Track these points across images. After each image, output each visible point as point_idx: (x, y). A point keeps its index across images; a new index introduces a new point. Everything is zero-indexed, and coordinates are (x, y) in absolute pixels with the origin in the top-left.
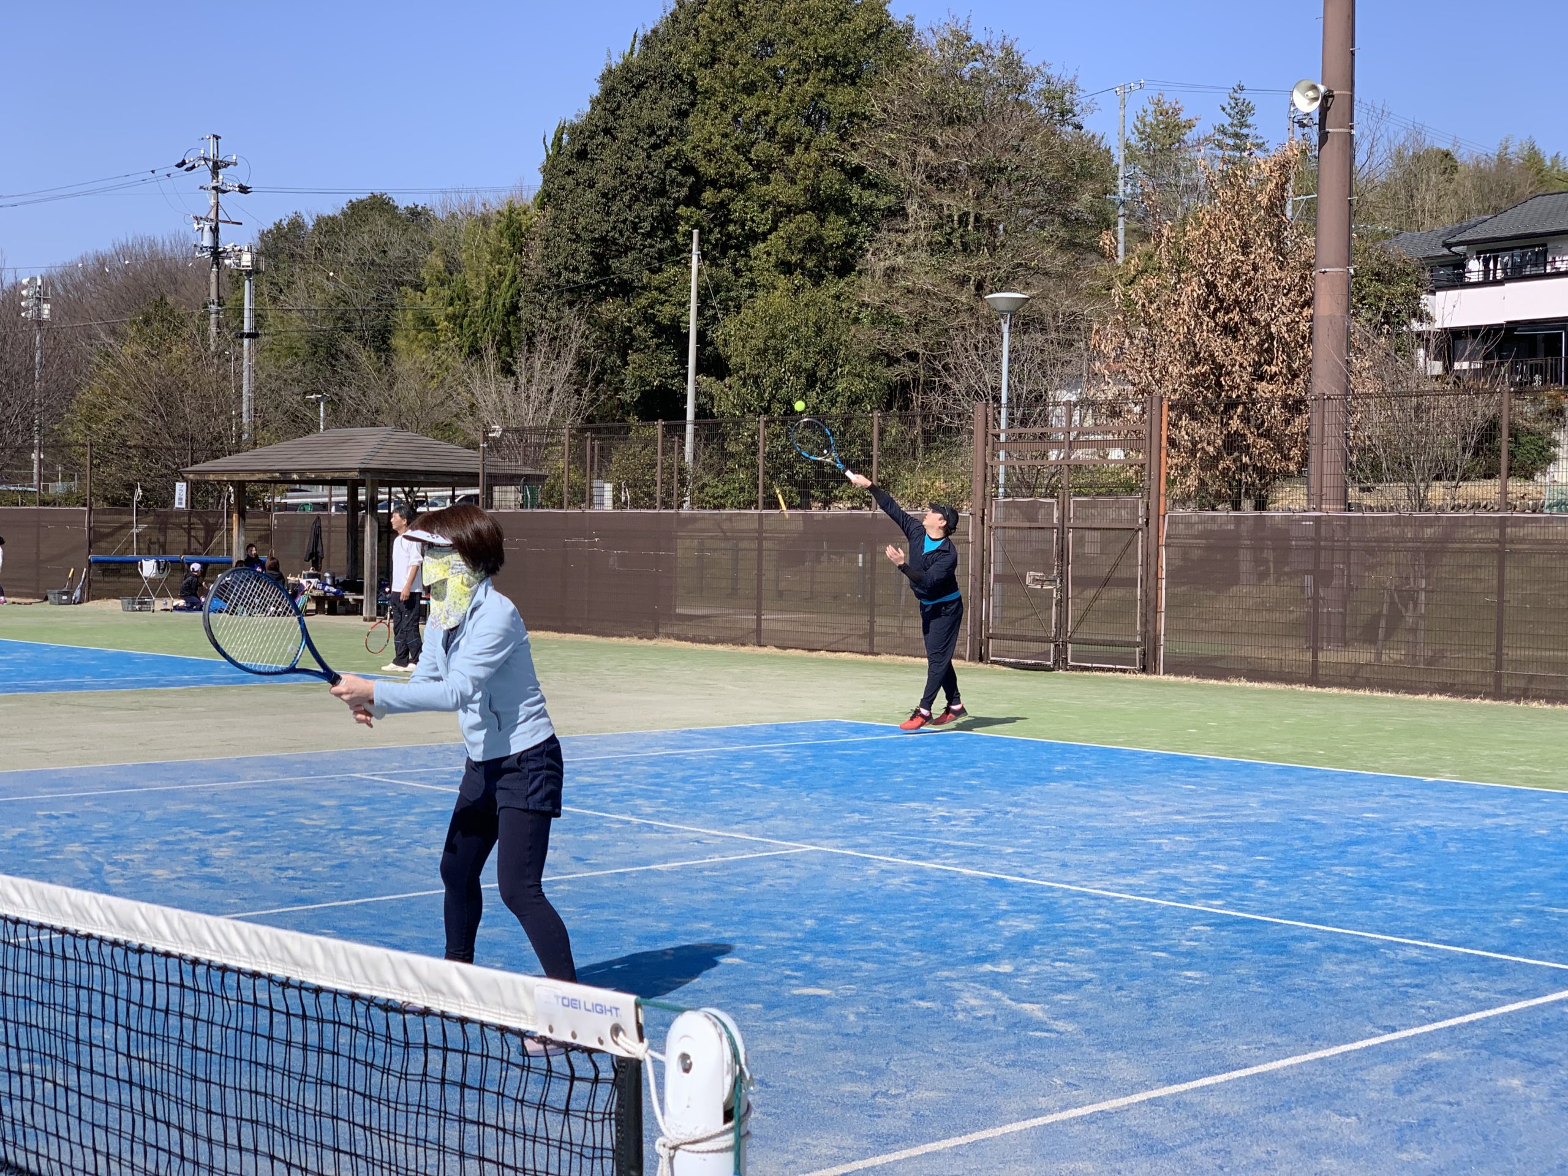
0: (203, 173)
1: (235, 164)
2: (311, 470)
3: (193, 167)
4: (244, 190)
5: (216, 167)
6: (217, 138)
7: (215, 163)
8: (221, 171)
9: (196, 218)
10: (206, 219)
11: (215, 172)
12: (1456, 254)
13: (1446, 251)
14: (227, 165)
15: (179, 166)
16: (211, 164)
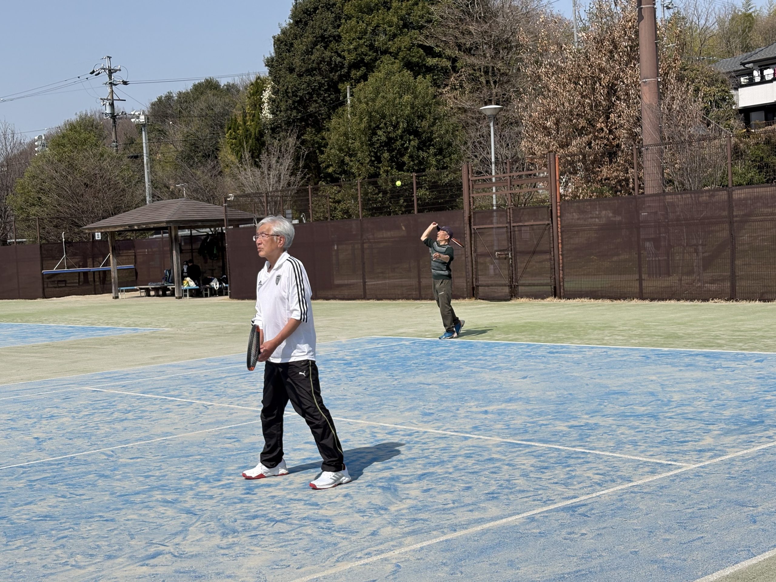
1: (120, 70)
2: (143, 224)
3: (99, 73)
4: (125, 83)
5: (111, 72)
6: (110, 58)
7: (110, 70)
8: (114, 75)
9: (101, 99)
10: (107, 99)
11: (110, 76)
12: (748, 68)
13: (742, 67)
14: (116, 71)
15: (92, 73)
16: (107, 71)
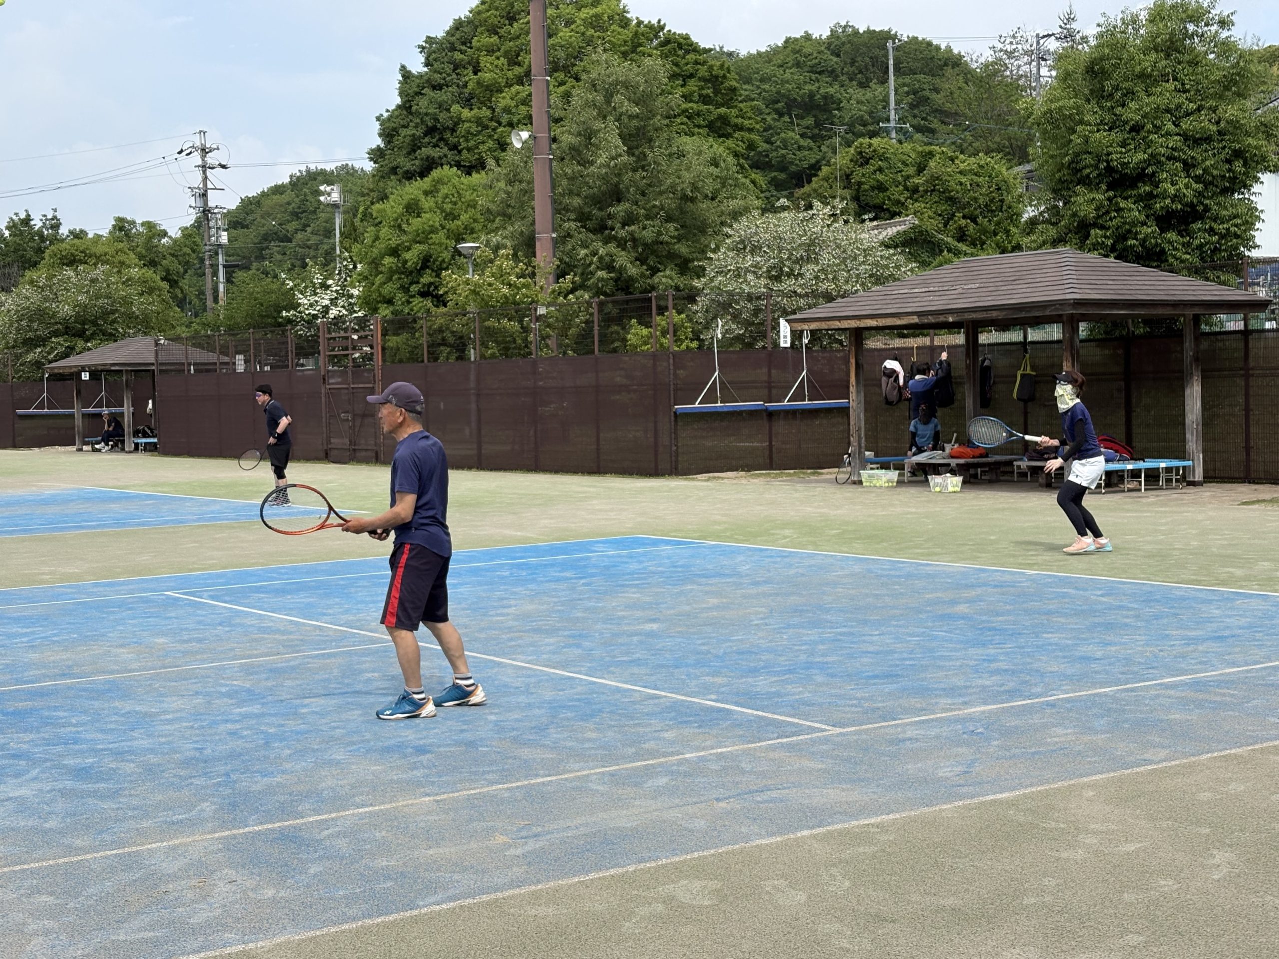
0: (197, 158)
3: (190, 153)
4: (224, 167)
5: (205, 151)
6: (204, 133)
8: (209, 155)
9: (191, 188)
10: (198, 189)
11: (203, 158)
14: (212, 150)
15: (180, 152)
16: (200, 151)
